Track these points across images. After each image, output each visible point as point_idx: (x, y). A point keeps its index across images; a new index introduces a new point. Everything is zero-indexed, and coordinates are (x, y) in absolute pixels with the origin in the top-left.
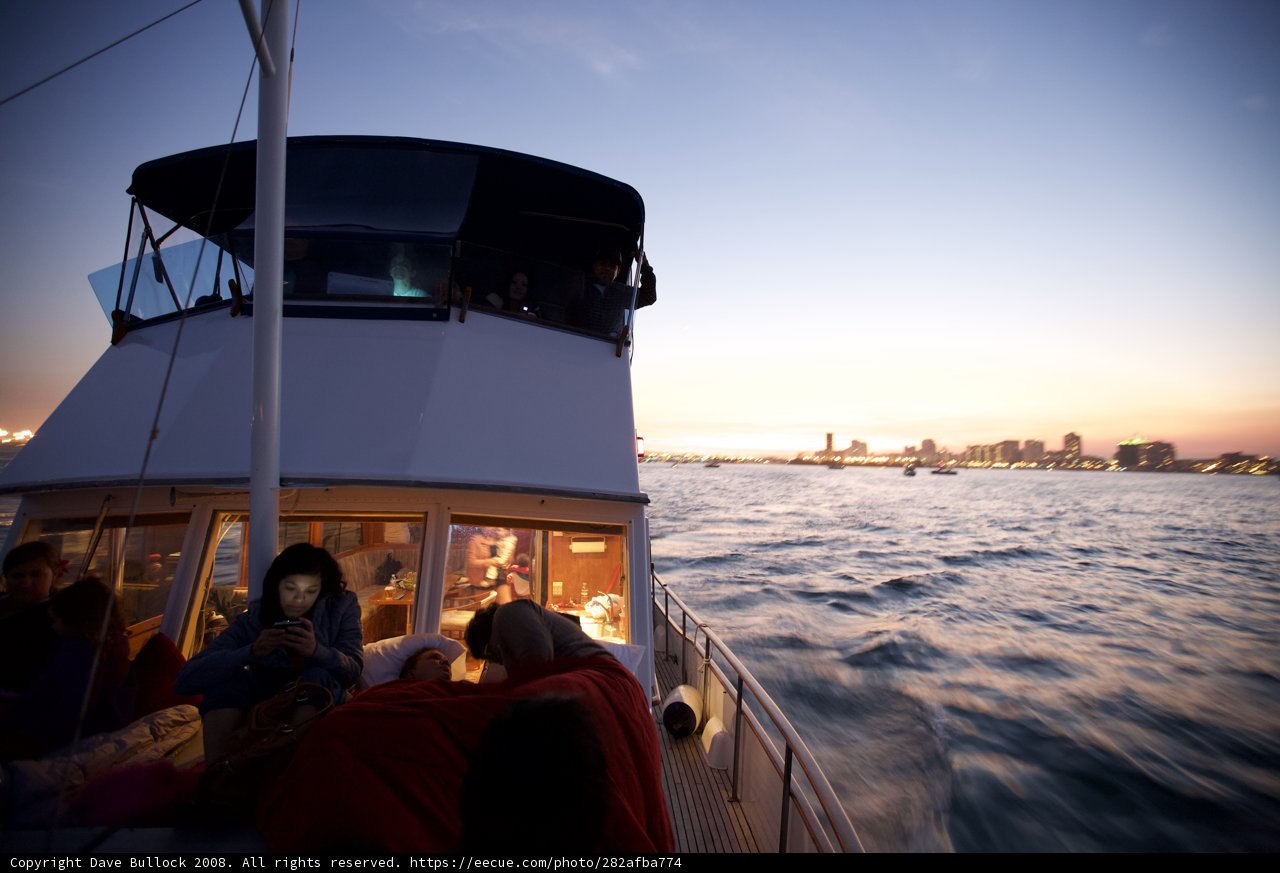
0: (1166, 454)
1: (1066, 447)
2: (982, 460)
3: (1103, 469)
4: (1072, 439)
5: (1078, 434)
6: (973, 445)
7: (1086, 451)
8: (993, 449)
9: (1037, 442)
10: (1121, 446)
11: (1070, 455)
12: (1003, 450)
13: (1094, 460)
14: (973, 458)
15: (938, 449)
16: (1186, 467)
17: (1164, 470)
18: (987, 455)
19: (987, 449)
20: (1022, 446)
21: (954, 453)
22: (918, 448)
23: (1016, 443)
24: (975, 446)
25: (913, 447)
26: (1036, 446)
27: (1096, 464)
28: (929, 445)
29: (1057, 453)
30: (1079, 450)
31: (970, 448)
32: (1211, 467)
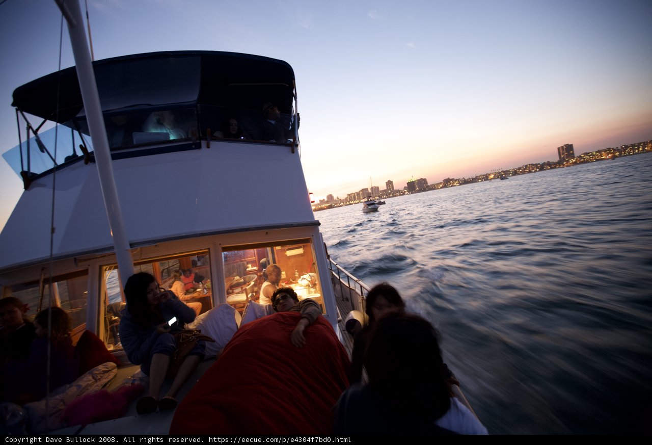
0: (424, 183)
1: (387, 187)
2: (355, 200)
3: (404, 194)
4: (389, 183)
5: (391, 180)
6: (349, 193)
7: (396, 188)
8: (358, 194)
9: (375, 187)
10: (407, 183)
11: (391, 191)
12: (363, 194)
13: (398, 191)
14: (351, 200)
15: (335, 198)
16: (433, 188)
17: (425, 190)
18: (356, 197)
19: (356, 194)
20: (370, 191)
21: (342, 199)
22: (326, 200)
23: (367, 189)
24: (351, 194)
25: (324, 200)
26: (375, 189)
27: (400, 193)
28: (330, 197)
29: (385, 191)
30: (393, 188)
31: (349, 195)
32: (441, 186)
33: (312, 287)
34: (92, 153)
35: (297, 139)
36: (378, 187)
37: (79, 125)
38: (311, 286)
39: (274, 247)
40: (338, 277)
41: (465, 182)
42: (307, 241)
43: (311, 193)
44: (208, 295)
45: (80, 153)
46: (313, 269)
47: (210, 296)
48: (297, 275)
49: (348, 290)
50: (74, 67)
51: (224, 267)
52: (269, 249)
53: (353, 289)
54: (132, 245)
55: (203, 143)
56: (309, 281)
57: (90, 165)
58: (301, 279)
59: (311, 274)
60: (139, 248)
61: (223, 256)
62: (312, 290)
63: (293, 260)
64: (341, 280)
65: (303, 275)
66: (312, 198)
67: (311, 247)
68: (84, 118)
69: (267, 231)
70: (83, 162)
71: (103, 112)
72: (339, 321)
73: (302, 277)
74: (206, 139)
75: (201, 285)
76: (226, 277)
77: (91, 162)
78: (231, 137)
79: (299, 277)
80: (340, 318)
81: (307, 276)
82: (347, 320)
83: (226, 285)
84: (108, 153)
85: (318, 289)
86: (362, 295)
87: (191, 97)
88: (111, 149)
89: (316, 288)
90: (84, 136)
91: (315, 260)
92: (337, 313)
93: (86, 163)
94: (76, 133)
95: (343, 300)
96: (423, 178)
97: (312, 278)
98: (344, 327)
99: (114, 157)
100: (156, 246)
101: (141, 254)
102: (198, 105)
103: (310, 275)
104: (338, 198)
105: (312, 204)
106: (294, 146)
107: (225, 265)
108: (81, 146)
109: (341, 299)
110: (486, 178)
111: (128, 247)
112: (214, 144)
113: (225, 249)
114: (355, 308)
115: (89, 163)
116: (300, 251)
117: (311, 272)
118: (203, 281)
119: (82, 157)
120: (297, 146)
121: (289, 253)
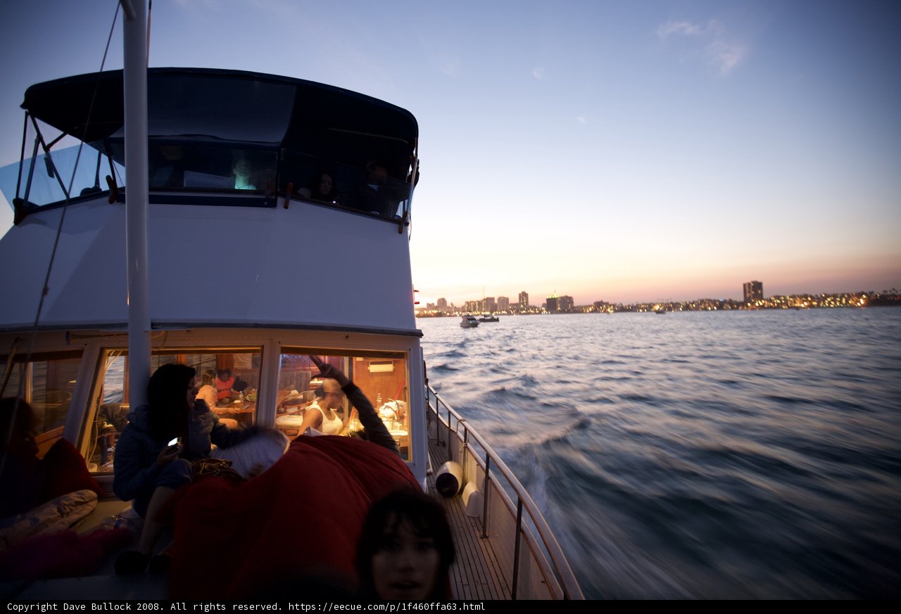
0: (569, 303)
1: (520, 300)
2: (475, 310)
3: (540, 312)
4: (524, 296)
5: (526, 292)
7: (531, 303)
8: (480, 303)
9: (504, 298)
10: (548, 300)
11: (522, 306)
12: (487, 305)
13: (534, 308)
14: (470, 310)
15: (449, 304)
16: (579, 310)
17: (569, 312)
18: (477, 307)
19: (477, 303)
20: (496, 301)
21: (458, 307)
22: (436, 304)
23: (493, 299)
24: (470, 302)
25: (433, 304)
26: (504, 301)
27: (536, 310)
28: (442, 302)
29: (516, 304)
30: (527, 302)
31: (467, 303)
32: (590, 309)
33: (398, 421)
34: (123, 189)
35: (409, 216)
36: (508, 299)
37: (112, 149)
38: (396, 418)
39: (354, 358)
40: (436, 412)
41: (622, 309)
42: (401, 356)
43: (416, 291)
44: (249, 410)
45: (104, 186)
46: (403, 395)
47: (251, 413)
48: (379, 401)
49: (447, 431)
50: (121, 72)
51: (279, 375)
52: (346, 359)
53: (454, 431)
54: (153, 325)
55: (280, 201)
56: (395, 412)
57: (116, 207)
58: (383, 407)
59: (399, 402)
60: (163, 332)
61: (281, 359)
62: (398, 424)
63: (377, 379)
64: (439, 416)
65: (388, 401)
66: (416, 297)
67: (405, 365)
68: (121, 141)
69: (347, 333)
70: (106, 199)
71: (149, 136)
72: (429, 474)
73: (386, 404)
74: (284, 196)
75: (241, 396)
76: (280, 389)
77: (118, 202)
78: (319, 198)
79: (382, 404)
80: (431, 470)
81: (393, 404)
82: (439, 473)
83: (279, 400)
84: (145, 193)
85: (405, 424)
86: (465, 442)
87: (275, 136)
88: (151, 189)
89: (403, 423)
90: (116, 164)
91: (407, 384)
92: (428, 463)
93: (111, 202)
94: (105, 158)
95: (438, 445)
96: (569, 295)
97: (401, 408)
98: (434, 483)
99: (153, 200)
100: (188, 331)
101: (165, 340)
102: (283, 149)
103: (397, 404)
104: (452, 304)
105: (416, 306)
106: (403, 223)
107: (282, 371)
108: (108, 178)
109: (436, 442)
110: (649, 307)
111: (149, 328)
112: (294, 204)
113: (284, 350)
114: (453, 459)
115: (115, 202)
116: (389, 368)
117: (399, 398)
118: (245, 391)
119: (106, 193)
120: (407, 224)
121: (374, 368)
